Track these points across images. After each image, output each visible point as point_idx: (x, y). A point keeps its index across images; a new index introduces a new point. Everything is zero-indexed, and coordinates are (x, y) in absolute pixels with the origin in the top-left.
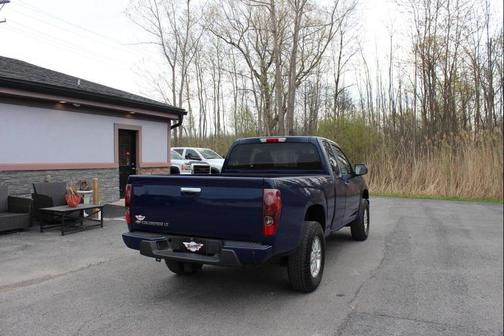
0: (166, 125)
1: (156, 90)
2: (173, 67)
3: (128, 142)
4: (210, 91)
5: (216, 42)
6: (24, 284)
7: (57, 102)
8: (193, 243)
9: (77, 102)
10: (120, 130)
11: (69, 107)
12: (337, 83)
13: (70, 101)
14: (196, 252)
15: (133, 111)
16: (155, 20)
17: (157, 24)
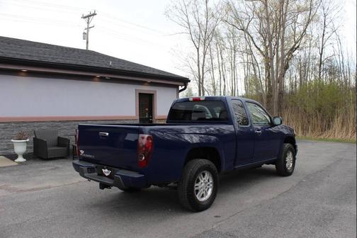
0: (175, 90)
1: (186, 65)
2: (198, 49)
3: (146, 102)
4: (228, 65)
5: (231, 29)
6: (33, 190)
7: (94, 77)
8: (106, 170)
9: (107, 76)
10: (140, 94)
11: (102, 79)
12: (321, 54)
13: (102, 75)
14: (107, 177)
15: (149, 81)
16: (185, 17)
17: (186, 19)
